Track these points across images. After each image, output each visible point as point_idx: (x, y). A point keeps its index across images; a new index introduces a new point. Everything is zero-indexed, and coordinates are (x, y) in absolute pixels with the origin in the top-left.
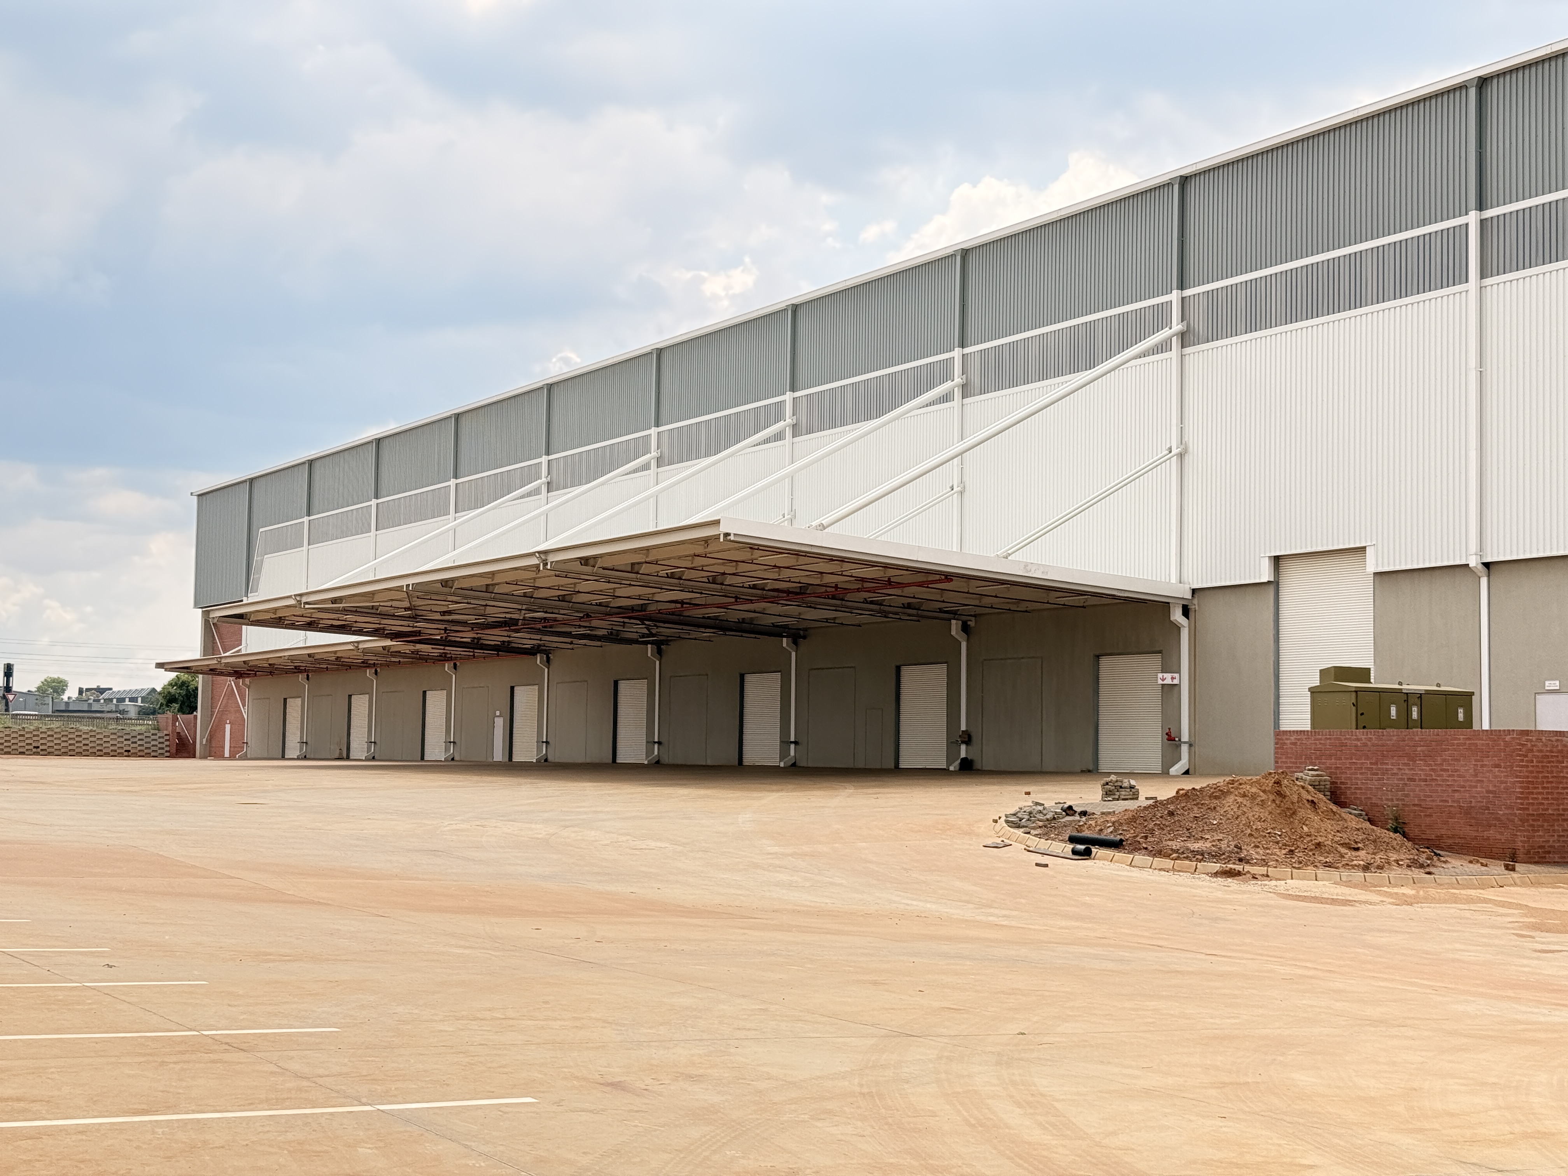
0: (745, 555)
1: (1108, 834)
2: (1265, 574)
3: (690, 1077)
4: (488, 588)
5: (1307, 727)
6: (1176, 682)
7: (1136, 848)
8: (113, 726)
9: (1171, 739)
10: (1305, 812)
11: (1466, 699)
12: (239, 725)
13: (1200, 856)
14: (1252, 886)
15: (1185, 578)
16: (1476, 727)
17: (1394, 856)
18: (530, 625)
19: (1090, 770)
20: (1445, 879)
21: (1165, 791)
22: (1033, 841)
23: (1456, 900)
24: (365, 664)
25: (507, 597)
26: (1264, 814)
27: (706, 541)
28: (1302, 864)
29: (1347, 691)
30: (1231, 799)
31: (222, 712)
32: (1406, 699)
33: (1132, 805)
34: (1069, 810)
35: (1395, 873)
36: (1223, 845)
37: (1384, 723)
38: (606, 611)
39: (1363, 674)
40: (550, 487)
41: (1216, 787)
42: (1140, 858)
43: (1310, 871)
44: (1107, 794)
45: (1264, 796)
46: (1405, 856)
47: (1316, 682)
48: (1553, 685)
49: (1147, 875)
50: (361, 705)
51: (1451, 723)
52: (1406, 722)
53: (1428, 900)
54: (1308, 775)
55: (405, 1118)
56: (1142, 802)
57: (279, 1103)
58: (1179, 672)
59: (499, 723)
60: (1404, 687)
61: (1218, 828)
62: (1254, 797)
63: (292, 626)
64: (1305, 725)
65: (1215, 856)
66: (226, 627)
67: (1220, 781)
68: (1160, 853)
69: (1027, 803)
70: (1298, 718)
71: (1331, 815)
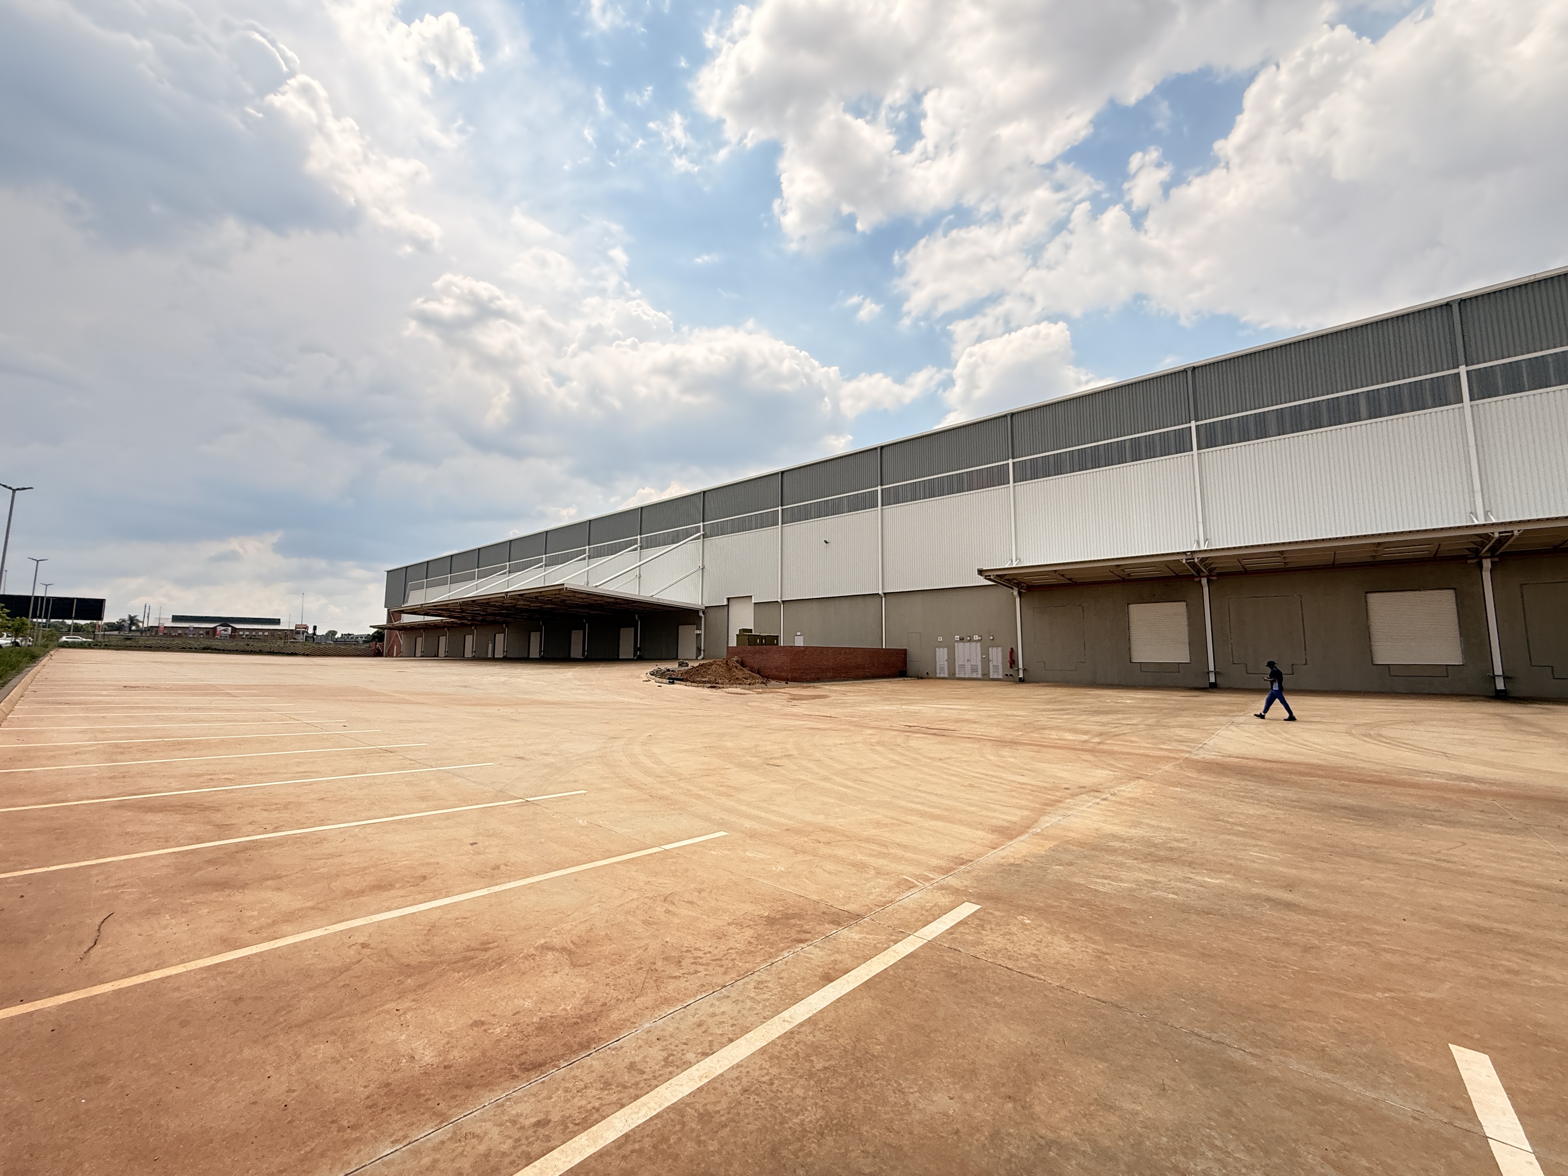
0: (572, 594)
1: (679, 677)
2: (725, 603)
3: (545, 754)
4: (487, 603)
6: (700, 633)
7: (687, 680)
8: (353, 646)
9: (699, 649)
10: (734, 669)
11: (777, 637)
12: (399, 646)
13: (705, 682)
14: (719, 690)
15: (703, 603)
16: (780, 645)
17: (757, 681)
18: (501, 615)
19: (676, 658)
20: (770, 686)
21: (696, 664)
22: (658, 679)
23: (773, 692)
24: (445, 627)
25: (494, 606)
26: (723, 670)
27: (560, 590)
28: (733, 684)
29: (747, 635)
30: (714, 666)
31: (394, 641)
32: (761, 638)
33: (686, 668)
34: (668, 670)
35: (757, 685)
36: (711, 679)
37: (756, 644)
38: (527, 611)
39: (750, 631)
40: (509, 572)
41: (710, 663)
42: (688, 683)
44: (680, 665)
45: (723, 665)
46: (760, 681)
47: (738, 633)
48: (799, 634)
49: (690, 688)
50: (443, 640)
51: (773, 644)
52: (761, 644)
53: (765, 692)
54: (735, 658)
55: (447, 772)
56: (689, 667)
57: (404, 769)
58: (701, 630)
59: (490, 645)
60: (761, 634)
61: (710, 674)
62: (720, 665)
63: (419, 614)
64: (735, 645)
65: (709, 682)
66: (395, 614)
67: (711, 661)
68: (693, 682)
69: (656, 668)
70: (733, 643)
71: (741, 670)
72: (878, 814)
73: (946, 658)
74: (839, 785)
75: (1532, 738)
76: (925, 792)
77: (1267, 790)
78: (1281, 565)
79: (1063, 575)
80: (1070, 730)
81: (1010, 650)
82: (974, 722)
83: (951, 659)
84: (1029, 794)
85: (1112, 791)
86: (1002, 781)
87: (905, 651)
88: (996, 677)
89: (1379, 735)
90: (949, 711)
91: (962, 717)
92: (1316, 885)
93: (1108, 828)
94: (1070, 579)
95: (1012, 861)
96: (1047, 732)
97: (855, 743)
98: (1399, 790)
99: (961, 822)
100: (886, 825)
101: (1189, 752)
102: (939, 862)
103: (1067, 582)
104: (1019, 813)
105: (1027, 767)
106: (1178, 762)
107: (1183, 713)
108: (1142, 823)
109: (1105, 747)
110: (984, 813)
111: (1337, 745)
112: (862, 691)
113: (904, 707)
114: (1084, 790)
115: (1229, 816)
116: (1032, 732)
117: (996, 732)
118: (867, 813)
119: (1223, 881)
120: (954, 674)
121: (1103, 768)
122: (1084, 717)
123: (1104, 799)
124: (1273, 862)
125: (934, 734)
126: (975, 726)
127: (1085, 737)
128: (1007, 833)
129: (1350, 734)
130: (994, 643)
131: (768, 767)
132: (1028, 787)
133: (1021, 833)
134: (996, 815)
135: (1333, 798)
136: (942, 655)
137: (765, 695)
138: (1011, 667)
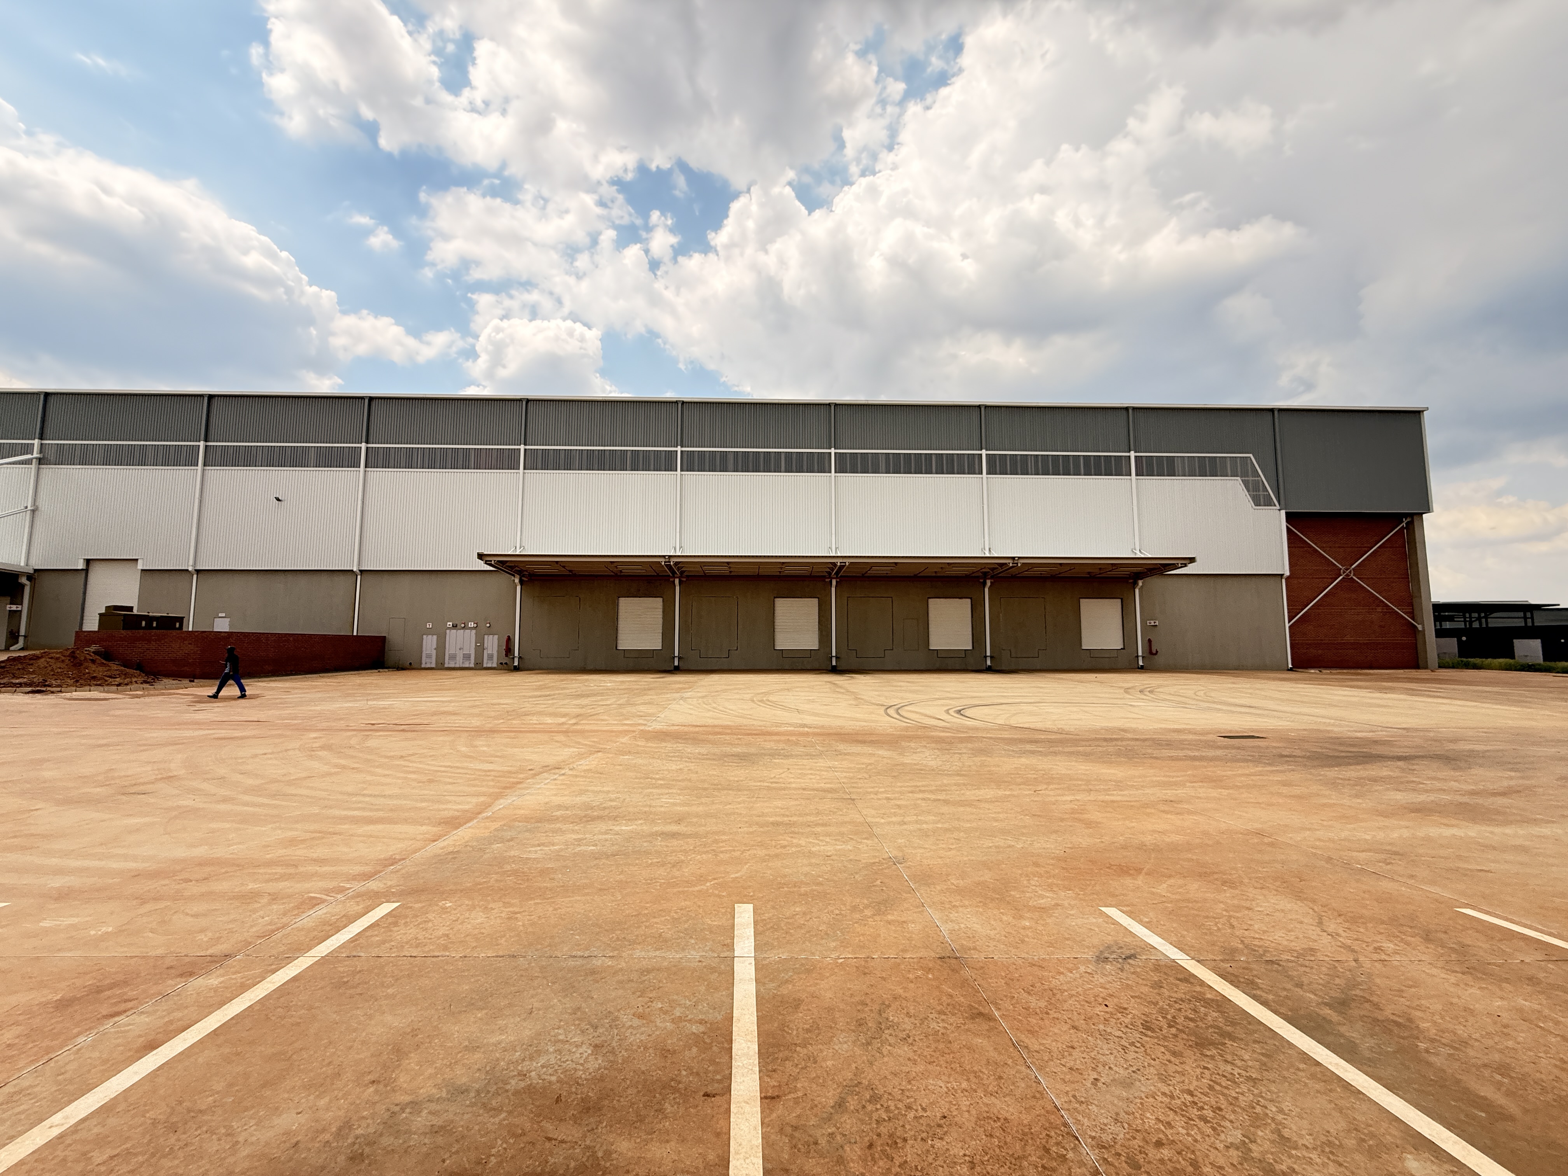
2: (81, 565)
5: (96, 629)
6: (19, 609)
9: (14, 634)
10: (88, 664)
11: (181, 620)
13: (20, 685)
14: (50, 697)
15: (30, 563)
16: (185, 629)
17: (134, 680)
20: (160, 687)
23: (163, 694)
26: (63, 665)
28: (82, 685)
29: (120, 615)
30: (43, 660)
32: (149, 619)
35: (134, 686)
36: (35, 680)
37: (137, 627)
39: (130, 609)
41: (34, 655)
43: (87, 688)
45: (63, 658)
46: (140, 679)
47: (103, 611)
48: (224, 615)
51: (171, 628)
52: (148, 627)
53: (148, 695)
54: (93, 648)
58: (22, 604)
60: (151, 614)
61: (33, 673)
62: (57, 659)
64: (95, 628)
65: (29, 685)
67: (37, 652)
70: (92, 624)
71: (102, 664)
72: (297, 829)
73: (435, 646)
74: (246, 804)
75: (840, 696)
76: (370, 796)
77: (690, 749)
78: (727, 573)
79: (564, 567)
80: (552, 715)
81: (506, 637)
82: (455, 714)
83: (441, 647)
84: (493, 780)
85: (571, 766)
86: (466, 771)
87: (383, 639)
88: (489, 665)
89: (768, 700)
90: (428, 704)
91: (442, 709)
92: (697, 815)
93: (557, 800)
94: (570, 571)
95: (451, 849)
96: (529, 718)
97: (286, 750)
98: (768, 738)
99: (406, 821)
100: (303, 841)
101: (645, 725)
102: (362, 868)
103: (568, 573)
104: (474, 800)
105: (499, 754)
106: (634, 734)
107: (649, 692)
108: (588, 790)
109: (579, 727)
110: (436, 806)
111: (743, 709)
112: (315, 687)
113: (370, 703)
114: (547, 768)
115: (657, 774)
116: (513, 719)
117: (476, 722)
118: (279, 832)
119: (635, 827)
120: (443, 664)
121: (570, 747)
122: (566, 702)
123: (563, 774)
124: (675, 804)
125: (403, 730)
126: (454, 717)
127: (563, 720)
128: (454, 823)
129: (753, 701)
130: (490, 631)
131: (124, 798)
132: (492, 773)
133: (470, 820)
134: (449, 806)
135: (728, 749)
136: (430, 643)
137: (147, 700)
138: (506, 655)
